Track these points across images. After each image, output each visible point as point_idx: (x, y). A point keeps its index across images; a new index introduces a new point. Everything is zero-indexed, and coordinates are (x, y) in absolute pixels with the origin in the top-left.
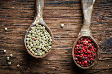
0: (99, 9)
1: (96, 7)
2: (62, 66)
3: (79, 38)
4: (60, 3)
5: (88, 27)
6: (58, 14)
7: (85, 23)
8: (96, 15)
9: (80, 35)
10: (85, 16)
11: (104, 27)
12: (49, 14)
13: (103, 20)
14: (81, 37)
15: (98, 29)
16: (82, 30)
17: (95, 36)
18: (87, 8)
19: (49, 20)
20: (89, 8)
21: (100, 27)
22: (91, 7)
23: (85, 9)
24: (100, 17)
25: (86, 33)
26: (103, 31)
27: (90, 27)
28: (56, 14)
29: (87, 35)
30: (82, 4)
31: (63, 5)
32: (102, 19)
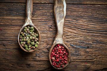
0: (49, 20)
1: (46, 18)
2: (18, 64)
3: (54, 45)
4: (18, 14)
5: (61, 36)
6: (16, 23)
7: (58, 33)
8: (46, 25)
9: (55, 43)
10: (58, 28)
11: (52, 34)
12: (8, 22)
13: (52, 28)
14: (56, 44)
15: (47, 36)
16: (56, 39)
17: (45, 41)
18: (60, 21)
19: (8, 27)
20: (61, 21)
21: (49, 34)
22: (63, 20)
23: (58, 22)
24: (49, 26)
25: (60, 41)
26: (51, 37)
27: (62, 36)
28: (14, 23)
29: (61, 43)
30: (56, 18)
31: (20, 16)
32: (50, 28)
